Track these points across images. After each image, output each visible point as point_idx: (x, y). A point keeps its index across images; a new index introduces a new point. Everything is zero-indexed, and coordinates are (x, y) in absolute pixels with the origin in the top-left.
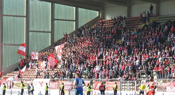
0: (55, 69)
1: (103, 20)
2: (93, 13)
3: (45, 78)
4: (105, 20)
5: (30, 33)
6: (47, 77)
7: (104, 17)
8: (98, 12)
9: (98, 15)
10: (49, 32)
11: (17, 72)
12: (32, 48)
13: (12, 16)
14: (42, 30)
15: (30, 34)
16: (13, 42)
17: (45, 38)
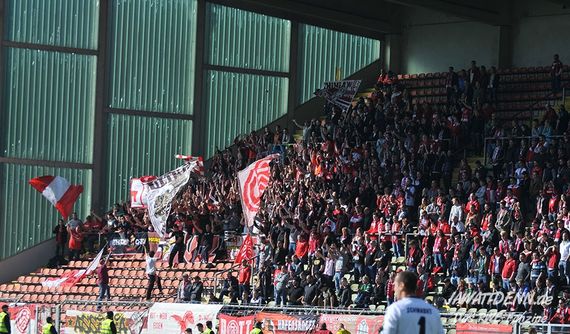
0: (220, 266)
1: (400, 77)
2: (358, 47)
3: (187, 299)
4: (407, 77)
5: (114, 119)
6: (193, 296)
7: (400, 64)
8: (377, 43)
9: (377, 55)
10: (187, 117)
11: (61, 271)
12: (118, 178)
13: (43, 47)
14: (159, 107)
15: (112, 123)
16: (46, 151)
17: (169, 139)
